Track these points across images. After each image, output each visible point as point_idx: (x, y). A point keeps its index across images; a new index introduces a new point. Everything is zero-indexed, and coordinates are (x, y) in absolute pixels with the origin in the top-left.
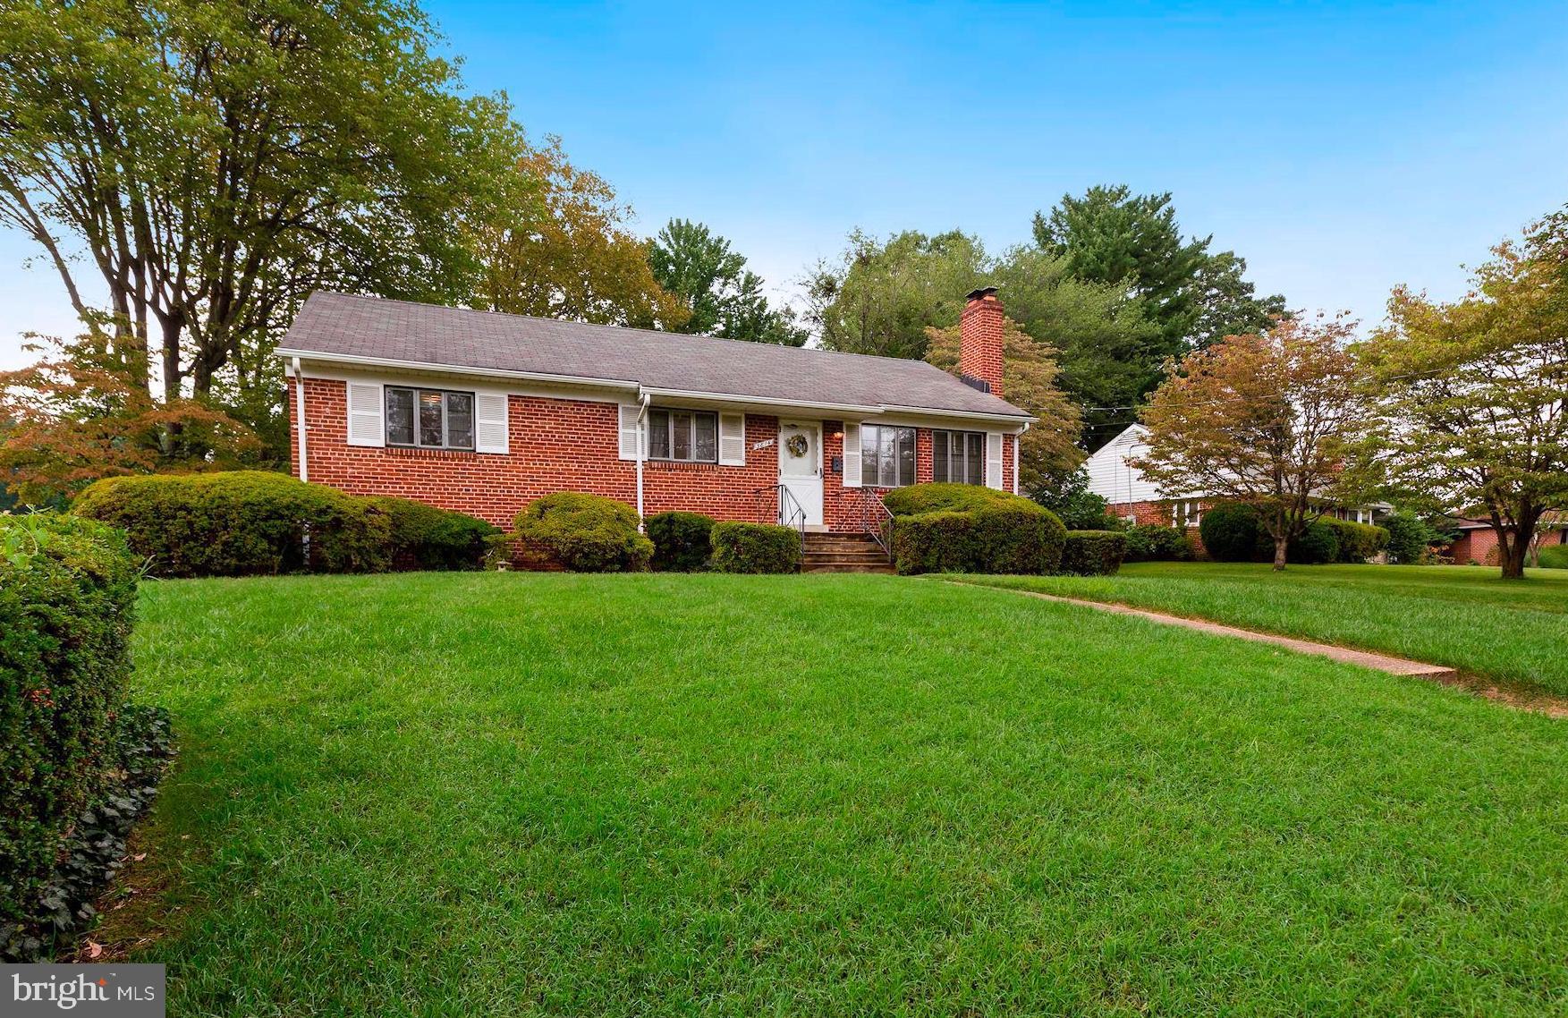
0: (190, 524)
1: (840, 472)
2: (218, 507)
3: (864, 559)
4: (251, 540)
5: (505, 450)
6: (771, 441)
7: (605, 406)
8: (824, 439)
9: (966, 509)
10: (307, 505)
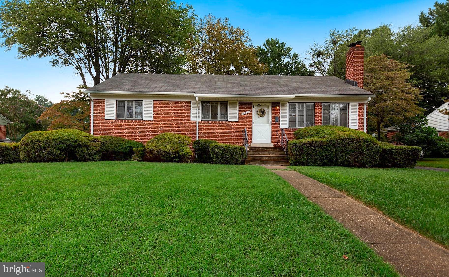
0: (40, 145)
1: (278, 122)
2: (46, 140)
3: (276, 158)
4: (55, 151)
5: (152, 119)
6: (249, 112)
7: (186, 102)
8: (272, 109)
9: (324, 137)
10: (71, 139)
